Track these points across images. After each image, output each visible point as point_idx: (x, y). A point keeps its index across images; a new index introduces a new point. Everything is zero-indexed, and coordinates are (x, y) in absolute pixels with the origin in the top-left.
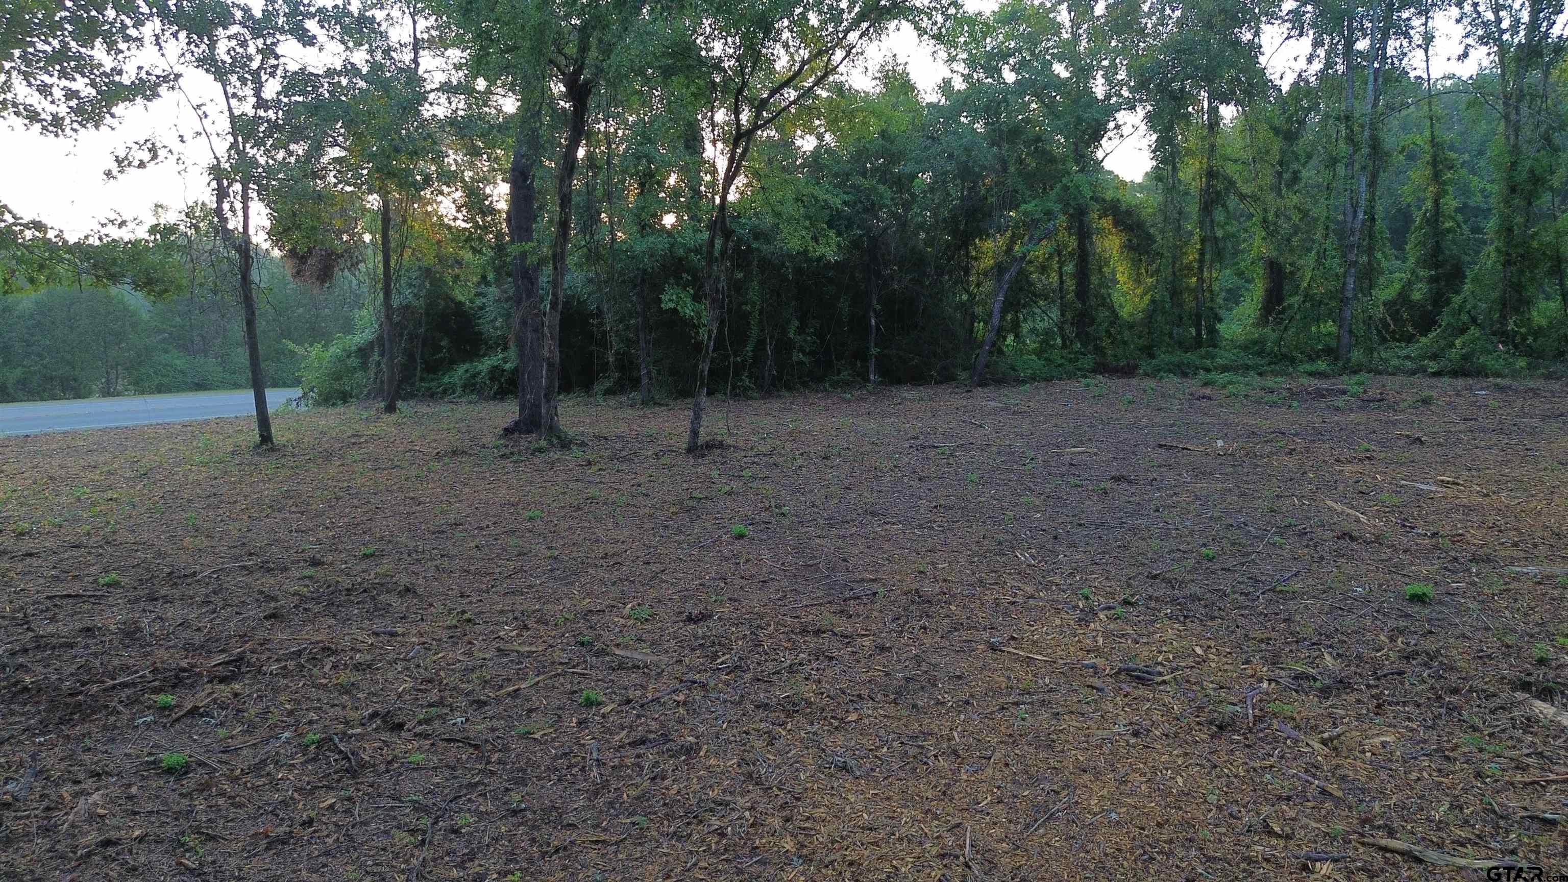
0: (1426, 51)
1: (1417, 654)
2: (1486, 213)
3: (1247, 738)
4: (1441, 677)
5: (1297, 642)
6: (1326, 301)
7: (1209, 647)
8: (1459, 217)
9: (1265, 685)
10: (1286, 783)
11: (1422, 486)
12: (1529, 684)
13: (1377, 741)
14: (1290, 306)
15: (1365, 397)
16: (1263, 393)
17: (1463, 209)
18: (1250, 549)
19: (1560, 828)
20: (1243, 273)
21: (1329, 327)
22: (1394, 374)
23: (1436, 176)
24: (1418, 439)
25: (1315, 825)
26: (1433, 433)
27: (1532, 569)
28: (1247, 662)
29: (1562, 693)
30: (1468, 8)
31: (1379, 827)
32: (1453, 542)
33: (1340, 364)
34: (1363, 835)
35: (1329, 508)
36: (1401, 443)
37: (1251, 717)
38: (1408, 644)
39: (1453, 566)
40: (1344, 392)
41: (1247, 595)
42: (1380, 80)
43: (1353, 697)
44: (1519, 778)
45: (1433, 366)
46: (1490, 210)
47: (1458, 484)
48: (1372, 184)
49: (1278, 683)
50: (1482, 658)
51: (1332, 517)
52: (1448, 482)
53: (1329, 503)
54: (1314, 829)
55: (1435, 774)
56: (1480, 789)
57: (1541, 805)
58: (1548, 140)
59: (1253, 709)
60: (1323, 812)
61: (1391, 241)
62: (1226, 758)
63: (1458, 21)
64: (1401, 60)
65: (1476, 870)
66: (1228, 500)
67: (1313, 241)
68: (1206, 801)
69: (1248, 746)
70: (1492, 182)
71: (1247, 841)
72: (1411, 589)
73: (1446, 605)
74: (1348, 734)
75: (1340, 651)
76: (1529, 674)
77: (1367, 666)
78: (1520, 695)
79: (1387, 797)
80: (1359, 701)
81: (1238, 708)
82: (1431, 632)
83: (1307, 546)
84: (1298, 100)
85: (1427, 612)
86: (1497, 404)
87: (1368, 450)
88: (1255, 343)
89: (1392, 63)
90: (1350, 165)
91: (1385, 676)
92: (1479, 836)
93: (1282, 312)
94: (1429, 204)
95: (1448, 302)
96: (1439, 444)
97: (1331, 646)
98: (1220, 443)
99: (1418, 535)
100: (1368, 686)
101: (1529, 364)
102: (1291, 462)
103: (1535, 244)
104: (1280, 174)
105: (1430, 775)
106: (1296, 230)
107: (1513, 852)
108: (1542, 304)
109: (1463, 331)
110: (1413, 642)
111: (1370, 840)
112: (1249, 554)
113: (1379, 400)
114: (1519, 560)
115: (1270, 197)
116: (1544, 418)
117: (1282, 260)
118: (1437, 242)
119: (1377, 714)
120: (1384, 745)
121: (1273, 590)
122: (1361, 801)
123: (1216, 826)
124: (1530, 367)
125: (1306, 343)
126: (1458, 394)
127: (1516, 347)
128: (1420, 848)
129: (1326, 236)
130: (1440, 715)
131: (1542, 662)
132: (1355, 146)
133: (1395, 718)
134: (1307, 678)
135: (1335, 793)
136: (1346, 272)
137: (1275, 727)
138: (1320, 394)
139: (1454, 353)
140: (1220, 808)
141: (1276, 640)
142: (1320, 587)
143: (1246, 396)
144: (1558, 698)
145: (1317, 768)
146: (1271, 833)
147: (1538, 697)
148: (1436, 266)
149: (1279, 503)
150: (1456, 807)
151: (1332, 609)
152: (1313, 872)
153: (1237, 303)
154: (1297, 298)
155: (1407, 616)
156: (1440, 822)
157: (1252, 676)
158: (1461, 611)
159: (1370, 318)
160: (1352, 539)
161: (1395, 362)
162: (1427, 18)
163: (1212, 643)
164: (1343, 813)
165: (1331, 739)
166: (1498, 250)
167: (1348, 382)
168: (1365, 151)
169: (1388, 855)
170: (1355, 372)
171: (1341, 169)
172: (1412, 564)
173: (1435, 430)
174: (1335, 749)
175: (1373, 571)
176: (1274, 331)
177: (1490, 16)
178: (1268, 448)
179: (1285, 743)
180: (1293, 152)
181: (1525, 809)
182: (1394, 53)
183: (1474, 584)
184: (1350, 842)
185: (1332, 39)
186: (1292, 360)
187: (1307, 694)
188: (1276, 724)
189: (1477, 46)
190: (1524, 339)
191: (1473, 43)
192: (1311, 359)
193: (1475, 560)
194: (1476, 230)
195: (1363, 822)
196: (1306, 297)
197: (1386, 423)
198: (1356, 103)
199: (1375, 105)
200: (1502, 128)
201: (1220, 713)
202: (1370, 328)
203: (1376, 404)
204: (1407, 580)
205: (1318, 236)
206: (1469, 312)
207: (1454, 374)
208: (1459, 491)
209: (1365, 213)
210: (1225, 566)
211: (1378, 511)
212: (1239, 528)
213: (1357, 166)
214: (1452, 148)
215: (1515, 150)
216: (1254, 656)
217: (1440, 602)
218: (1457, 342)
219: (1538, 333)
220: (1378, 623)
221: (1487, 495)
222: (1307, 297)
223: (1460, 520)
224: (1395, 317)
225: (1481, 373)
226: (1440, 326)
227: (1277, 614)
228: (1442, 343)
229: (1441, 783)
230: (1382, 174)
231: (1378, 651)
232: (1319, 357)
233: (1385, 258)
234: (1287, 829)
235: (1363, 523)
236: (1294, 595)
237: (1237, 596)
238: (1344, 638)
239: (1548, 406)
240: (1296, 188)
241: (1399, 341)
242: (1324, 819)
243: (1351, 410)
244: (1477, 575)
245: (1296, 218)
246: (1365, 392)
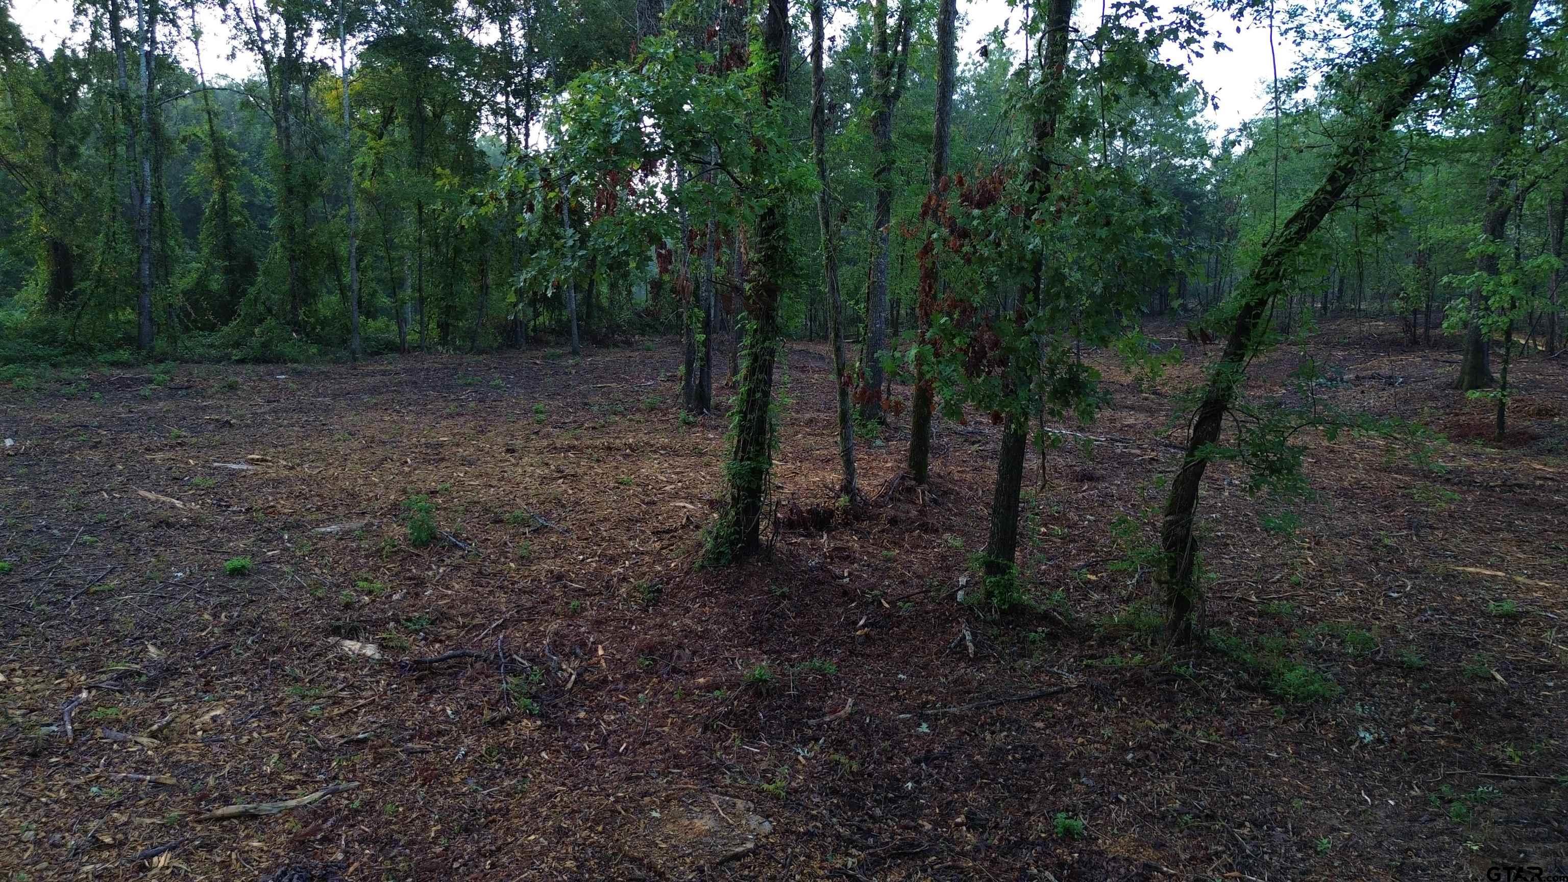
0: (196, 44)
1: (241, 624)
2: (271, 212)
3: (68, 757)
4: (264, 640)
5: (117, 641)
6: (122, 287)
7: (14, 670)
8: (246, 212)
9: (84, 695)
10: (115, 789)
11: (234, 466)
12: (339, 628)
13: (207, 718)
14: (82, 291)
15: (172, 385)
16: (58, 385)
17: (249, 205)
18: (55, 554)
19: (370, 743)
20: (21, 253)
21: (128, 314)
22: (200, 362)
23: (220, 170)
24: (228, 422)
25: (148, 821)
26: (241, 416)
27: (334, 528)
28: (62, 675)
29: (365, 629)
30: (230, 11)
31: (215, 799)
32: (266, 515)
33: (144, 352)
34: (199, 814)
35: (144, 499)
36: (211, 427)
37: (70, 733)
38: (231, 617)
39: (268, 537)
40: (150, 381)
41: (55, 604)
42: (153, 64)
43: (179, 683)
44: (336, 711)
45: (236, 354)
46: (273, 207)
47: (267, 461)
48: (156, 170)
49: (98, 688)
50: (298, 614)
51: (146, 507)
52: (258, 460)
53: (142, 493)
54: (148, 826)
55: (264, 731)
56: (304, 732)
57: (354, 729)
58: (315, 150)
59: (72, 723)
60: (157, 805)
61: (185, 230)
62: (43, 785)
63: (223, 22)
64: (171, 48)
65: (305, 806)
66: (25, 504)
67: (101, 224)
68: (20, 841)
69: (70, 765)
70: (271, 182)
71: (74, 866)
72: (229, 565)
73: (263, 573)
74: (178, 720)
75: (165, 640)
76: (339, 619)
77: (193, 648)
78: (332, 640)
79: (220, 768)
80: (187, 684)
81: (54, 728)
82: (252, 601)
83: (121, 540)
84: (67, 71)
85: (247, 582)
86: (295, 387)
87: (179, 437)
88: (44, 331)
89: (163, 50)
90: (130, 147)
91: (211, 653)
92: (306, 775)
93: (75, 296)
94: (216, 196)
95: (244, 293)
96: (247, 426)
97: (155, 637)
98: (9, 442)
99: (234, 512)
100: (196, 667)
101: (320, 351)
102: (97, 456)
103: (314, 243)
104: (54, 146)
105: (260, 734)
106: (80, 209)
107: (335, 778)
108: (326, 298)
109: (261, 321)
110: (236, 614)
111: (208, 815)
112: (54, 559)
113: (187, 388)
114: (323, 521)
115: (45, 170)
116: (335, 397)
117: (66, 241)
118: (228, 235)
119: (205, 692)
120: (214, 719)
121: (86, 592)
122: (195, 781)
123: (36, 863)
124: (321, 353)
125: (104, 331)
126: (261, 380)
127: (307, 335)
128: (255, 805)
129: (114, 219)
130: (266, 675)
131: (348, 606)
132: (134, 127)
133: (223, 690)
134: (131, 675)
135: (168, 782)
136: (139, 258)
137: (99, 735)
138: (124, 384)
139: (255, 341)
140: (38, 843)
141: (93, 644)
142: (138, 579)
143: (38, 390)
144: (362, 635)
145: (148, 763)
146: (102, 846)
147: (346, 638)
148: (230, 258)
149: (86, 500)
150: (285, 754)
151: (153, 599)
152: (150, 869)
153: (19, 288)
154: (88, 283)
155: (229, 590)
156: (272, 773)
157: (69, 689)
158: (278, 576)
159: (170, 305)
160: (169, 525)
161: (201, 350)
162: (194, 11)
163: (17, 665)
164: (178, 799)
165: (160, 730)
166: (283, 246)
167: (152, 370)
168: (145, 134)
169: (225, 823)
170: (161, 361)
171: (121, 149)
172: (230, 541)
173: (242, 412)
174: (166, 738)
175: (192, 554)
176: (66, 318)
177: (251, 24)
178: (68, 444)
179: (111, 749)
180: (66, 124)
181: (342, 737)
182: (164, 39)
183: (287, 549)
184: (187, 824)
185: (97, 11)
186: (90, 350)
187: (132, 692)
188: (99, 732)
189: (244, 49)
190: (314, 329)
191: (240, 47)
192: (111, 349)
193: (286, 527)
194: (263, 227)
195: (198, 801)
196: (98, 281)
197: (196, 409)
198: (131, 84)
199: (150, 88)
200: (274, 132)
201: (31, 739)
202: (171, 315)
203: (184, 392)
204: (226, 556)
205: (105, 218)
206: (264, 303)
207: (257, 361)
208: (269, 467)
209: (153, 199)
210: (27, 576)
211: (193, 494)
212: (40, 532)
213: (138, 149)
214: (232, 145)
215: (288, 154)
216: (69, 668)
217: (259, 572)
218: (256, 330)
219: (324, 323)
220: (201, 603)
221: (292, 468)
222: (100, 281)
223: (271, 494)
224: (195, 305)
225: (279, 359)
226: (239, 315)
227: (94, 617)
228: (243, 331)
229: (270, 738)
230: (165, 160)
231: (202, 631)
232: (120, 346)
233: (177, 245)
234: (120, 836)
235: (179, 509)
236: (111, 593)
237: (43, 607)
238: (168, 626)
239: (337, 387)
240: (75, 164)
241: (201, 329)
242: (160, 812)
243: (160, 399)
244: (289, 541)
245: (78, 196)
246: (172, 380)
